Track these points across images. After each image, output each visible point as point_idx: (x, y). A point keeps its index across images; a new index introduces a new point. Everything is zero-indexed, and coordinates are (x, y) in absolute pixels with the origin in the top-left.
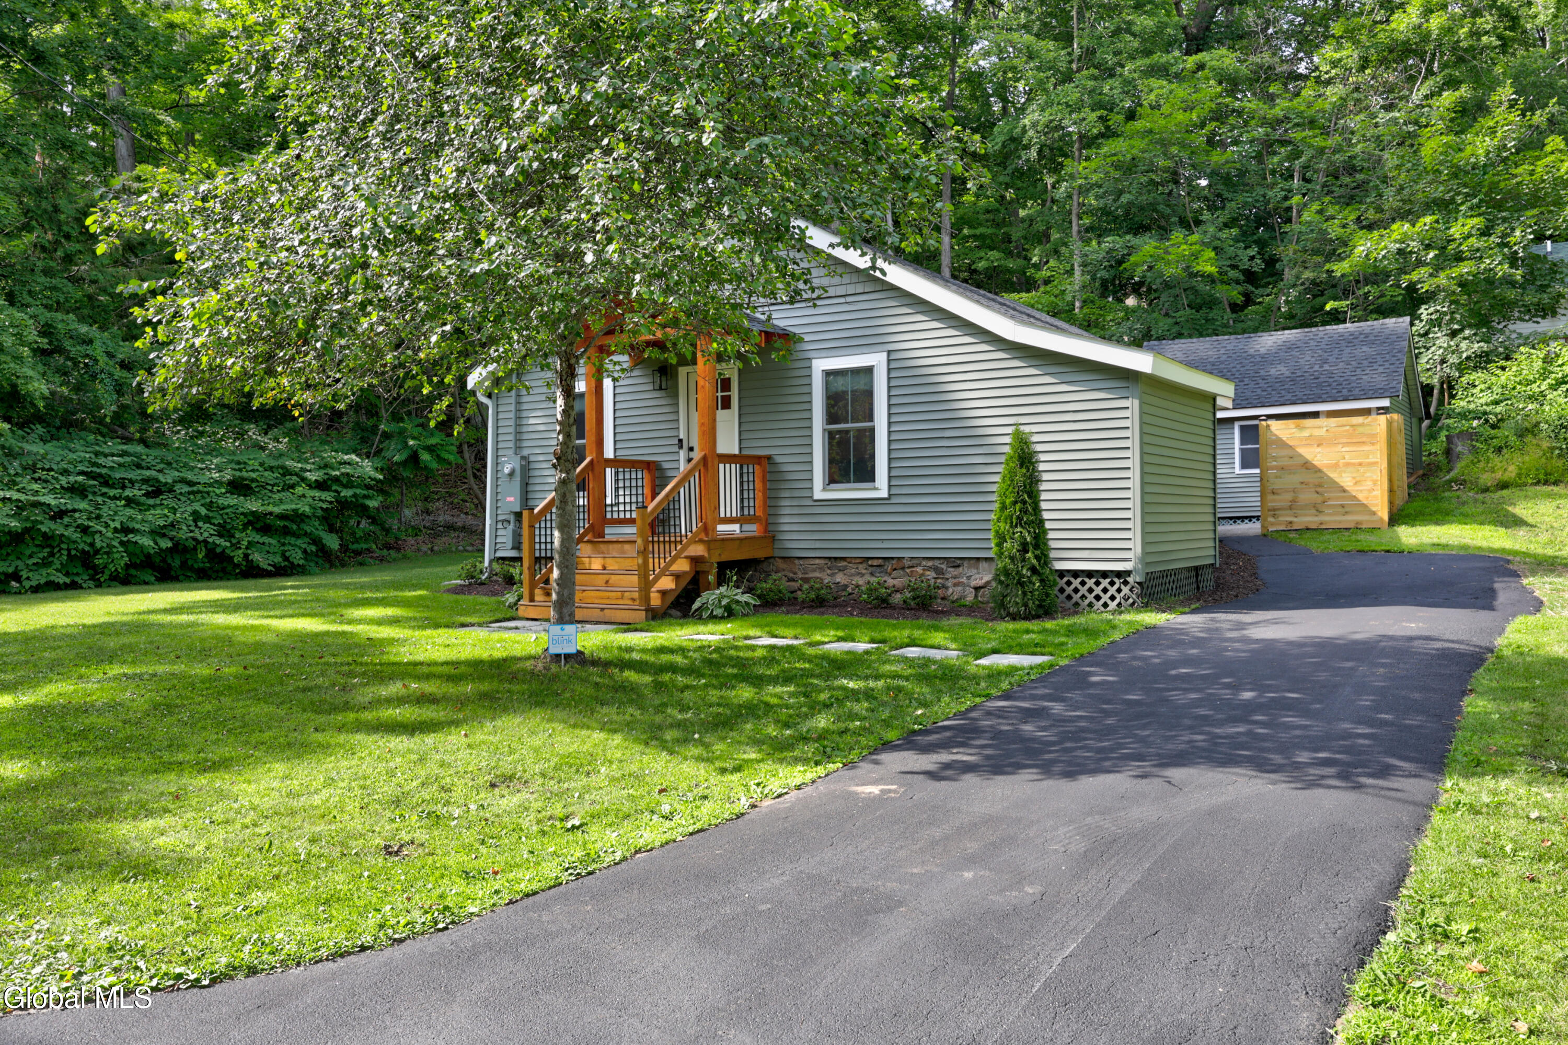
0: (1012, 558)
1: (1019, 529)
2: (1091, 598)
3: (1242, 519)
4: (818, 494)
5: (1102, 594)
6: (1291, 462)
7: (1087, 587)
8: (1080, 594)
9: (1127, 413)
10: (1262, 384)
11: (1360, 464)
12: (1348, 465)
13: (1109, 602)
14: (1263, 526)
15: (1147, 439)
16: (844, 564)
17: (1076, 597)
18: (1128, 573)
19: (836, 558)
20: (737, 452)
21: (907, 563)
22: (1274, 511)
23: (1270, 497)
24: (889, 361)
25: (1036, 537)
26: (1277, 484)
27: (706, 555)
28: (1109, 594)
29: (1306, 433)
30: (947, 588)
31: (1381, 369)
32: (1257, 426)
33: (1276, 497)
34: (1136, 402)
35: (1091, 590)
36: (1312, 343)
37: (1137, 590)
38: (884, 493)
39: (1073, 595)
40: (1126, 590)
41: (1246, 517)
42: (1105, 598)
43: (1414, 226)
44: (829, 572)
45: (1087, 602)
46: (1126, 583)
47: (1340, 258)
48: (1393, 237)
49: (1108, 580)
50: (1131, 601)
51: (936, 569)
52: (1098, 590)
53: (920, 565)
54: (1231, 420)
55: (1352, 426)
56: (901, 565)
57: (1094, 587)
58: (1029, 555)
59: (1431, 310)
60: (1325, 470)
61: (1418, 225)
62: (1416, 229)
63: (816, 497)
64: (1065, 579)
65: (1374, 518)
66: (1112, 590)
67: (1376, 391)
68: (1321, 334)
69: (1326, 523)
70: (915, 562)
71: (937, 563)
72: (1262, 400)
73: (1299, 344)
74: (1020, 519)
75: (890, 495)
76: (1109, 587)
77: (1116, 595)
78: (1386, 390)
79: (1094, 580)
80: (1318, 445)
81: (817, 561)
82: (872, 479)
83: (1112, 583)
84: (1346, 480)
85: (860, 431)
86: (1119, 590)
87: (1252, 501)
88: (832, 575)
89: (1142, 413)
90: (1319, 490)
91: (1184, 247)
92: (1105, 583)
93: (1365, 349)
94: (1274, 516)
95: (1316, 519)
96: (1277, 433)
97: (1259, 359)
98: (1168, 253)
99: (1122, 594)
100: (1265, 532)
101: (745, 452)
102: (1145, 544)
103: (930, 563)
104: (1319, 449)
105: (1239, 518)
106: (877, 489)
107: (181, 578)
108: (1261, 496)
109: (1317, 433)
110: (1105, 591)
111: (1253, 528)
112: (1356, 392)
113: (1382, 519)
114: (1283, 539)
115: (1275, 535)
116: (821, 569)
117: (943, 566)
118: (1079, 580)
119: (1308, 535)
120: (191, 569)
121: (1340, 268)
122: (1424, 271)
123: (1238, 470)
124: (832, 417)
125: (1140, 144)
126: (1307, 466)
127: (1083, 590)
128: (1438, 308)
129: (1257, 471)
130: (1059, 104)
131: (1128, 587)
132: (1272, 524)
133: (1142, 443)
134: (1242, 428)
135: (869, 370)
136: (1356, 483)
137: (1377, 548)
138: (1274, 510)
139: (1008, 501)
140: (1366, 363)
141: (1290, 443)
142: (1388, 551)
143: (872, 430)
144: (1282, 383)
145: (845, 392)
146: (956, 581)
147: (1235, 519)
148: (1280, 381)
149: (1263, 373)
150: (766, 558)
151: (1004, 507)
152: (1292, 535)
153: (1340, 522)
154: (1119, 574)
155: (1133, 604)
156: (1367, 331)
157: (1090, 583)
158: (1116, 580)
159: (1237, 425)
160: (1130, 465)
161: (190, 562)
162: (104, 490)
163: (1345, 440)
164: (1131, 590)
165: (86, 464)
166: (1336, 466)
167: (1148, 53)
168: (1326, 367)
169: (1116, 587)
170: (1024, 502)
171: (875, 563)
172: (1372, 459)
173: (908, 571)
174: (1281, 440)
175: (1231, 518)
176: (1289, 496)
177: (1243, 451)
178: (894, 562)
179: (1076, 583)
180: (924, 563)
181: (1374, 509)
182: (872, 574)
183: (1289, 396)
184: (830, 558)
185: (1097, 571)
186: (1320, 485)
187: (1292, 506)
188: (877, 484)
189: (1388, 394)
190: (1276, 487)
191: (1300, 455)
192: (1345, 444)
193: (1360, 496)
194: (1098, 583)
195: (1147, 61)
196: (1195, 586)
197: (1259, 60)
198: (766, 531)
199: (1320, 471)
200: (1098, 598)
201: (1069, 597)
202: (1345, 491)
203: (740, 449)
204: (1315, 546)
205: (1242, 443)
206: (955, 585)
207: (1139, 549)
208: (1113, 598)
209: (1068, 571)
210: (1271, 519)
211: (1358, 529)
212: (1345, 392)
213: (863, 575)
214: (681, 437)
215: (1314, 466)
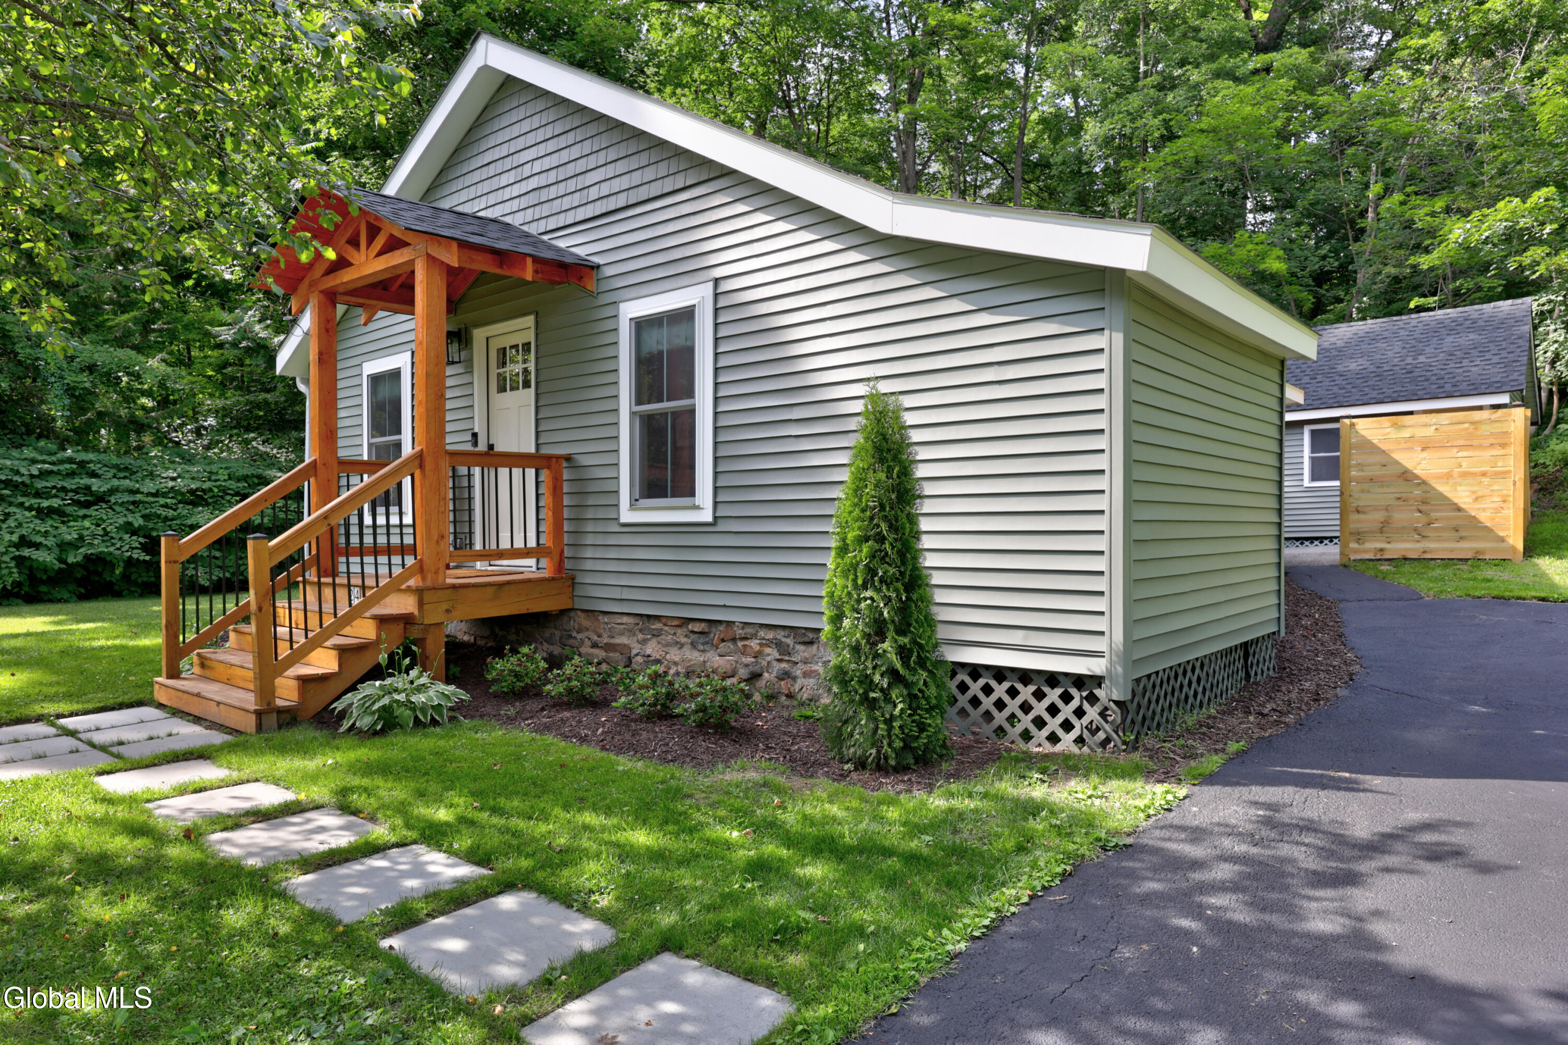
0: (856, 649)
1: (868, 594)
2: (1026, 721)
3: (1311, 540)
4: (627, 515)
5: (1046, 717)
6: (1384, 471)
7: (1019, 700)
8: (1006, 712)
9: (1099, 362)
10: (1339, 381)
11: (1484, 474)
12: (1465, 475)
13: (1060, 733)
14: (1342, 554)
15: (1139, 413)
16: (657, 625)
17: (1000, 718)
18: (1098, 680)
19: (649, 616)
20: (532, 450)
21: (740, 632)
22: (1359, 536)
23: (1354, 517)
24: (716, 295)
25: (903, 610)
26: (1363, 500)
27: (416, 613)
28: (1060, 718)
29: (1406, 433)
30: (794, 679)
31: (1496, 359)
32: (1336, 432)
33: (1361, 516)
34: (1118, 338)
35: (1026, 708)
36: (1402, 332)
37: (1115, 715)
38: (706, 516)
39: (995, 712)
40: (1092, 713)
41: (1316, 538)
42: (1053, 724)
43: (1524, 202)
44: (640, 636)
45: (1019, 728)
46: (1092, 699)
47: (1427, 251)
48: (1499, 217)
49: (1059, 691)
50: (1101, 735)
51: (779, 645)
52: (1040, 708)
53: (754, 636)
54: (1301, 424)
55: (1472, 423)
56: (730, 635)
57: (1033, 701)
58: (886, 645)
59: (1544, 300)
60: (1433, 483)
61: (1530, 201)
62: (1527, 205)
63: (623, 520)
64: (981, 682)
65: (1504, 545)
66: (1067, 711)
67: (1490, 385)
68: (1414, 323)
69: (1431, 551)
70: (750, 630)
71: (780, 635)
72: (1341, 399)
73: (1386, 334)
74: (871, 571)
75: (715, 518)
76: (1060, 704)
77: (1074, 720)
78: (1504, 384)
79: (1032, 688)
80: (1423, 449)
81: (625, 619)
82: (691, 492)
83: (1067, 698)
84: (1462, 496)
85: (676, 414)
86: (1079, 713)
87: (1329, 521)
88: (644, 642)
89: (1130, 362)
90: (1422, 508)
91: (1250, 247)
92: (1053, 695)
93: (1472, 336)
94: (1358, 541)
95: (1418, 545)
96: (1363, 433)
97: (1334, 353)
98: (1232, 254)
99: (1085, 721)
100: (1345, 561)
101: (545, 451)
102: (1130, 623)
103: (770, 635)
104: (1425, 454)
105: (1307, 539)
106: (697, 508)
107: (124, 593)
108: (1341, 514)
109: (1421, 433)
110: (1053, 710)
111: (1328, 553)
112: (1464, 386)
113: (1514, 549)
114: (1372, 573)
115: (1361, 567)
116: (631, 632)
117: (789, 641)
118: (1006, 685)
119: (1407, 568)
120: (136, 584)
121: (1425, 261)
122: (1537, 252)
123: (1307, 483)
124: (643, 393)
125: (1203, 140)
126: (1406, 476)
127: (1013, 706)
128: (1553, 297)
129: (1337, 483)
130: (1120, 113)
131: (1097, 708)
132: (1356, 551)
133: (1130, 422)
134: (1313, 432)
135: (686, 315)
136: (1476, 499)
137: (1523, 594)
138: (1359, 534)
139: (850, 536)
140: (1474, 353)
141: (1383, 447)
142: (1543, 599)
143: (691, 412)
144: (1365, 379)
145: (661, 353)
146: (807, 668)
147: (1302, 540)
148: (1362, 376)
149: (1340, 368)
150: (563, 612)
151: (843, 550)
152: (1385, 567)
153: (1452, 551)
154: (1079, 681)
155: (1108, 740)
156: (1475, 315)
157: (1026, 693)
158: (1073, 691)
159: (1307, 430)
160: (1104, 466)
161: (133, 577)
162: (21, 499)
163: (1462, 442)
164: (1103, 714)
165: (7, 472)
166: (1448, 476)
167: (1212, 58)
168: (1422, 359)
169: (1075, 704)
170: (881, 539)
171: (697, 627)
172: (1500, 466)
173: (740, 644)
174: (1370, 443)
175: (1297, 539)
176: (1380, 516)
177: (1313, 461)
178: (722, 628)
179: (1000, 690)
180: (762, 633)
181: (1502, 534)
182: (693, 645)
183: (1374, 394)
184: (641, 615)
185: (1039, 672)
186: (1424, 502)
187: (1384, 528)
188: (698, 500)
189: (1509, 388)
190: (1361, 503)
191: (1397, 463)
192: (1462, 447)
193: (1484, 517)
194: (1039, 695)
195: (1214, 66)
196: (1242, 674)
197: (1335, 58)
198: (560, 568)
199: (1424, 483)
200: (1040, 723)
201: (988, 716)
202: (1459, 509)
203: (538, 446)
204: (1425, 586)
205: (1313, 450)
206: (806, 675)
207: (1118, 635)
208: (1067, 726)
209: (987, 667)
210: (1353, 545)
211: (1477, 561)
212: (1448, 387)
213: (682, 646)
214: (476, 430)
215: (1417, 477)
